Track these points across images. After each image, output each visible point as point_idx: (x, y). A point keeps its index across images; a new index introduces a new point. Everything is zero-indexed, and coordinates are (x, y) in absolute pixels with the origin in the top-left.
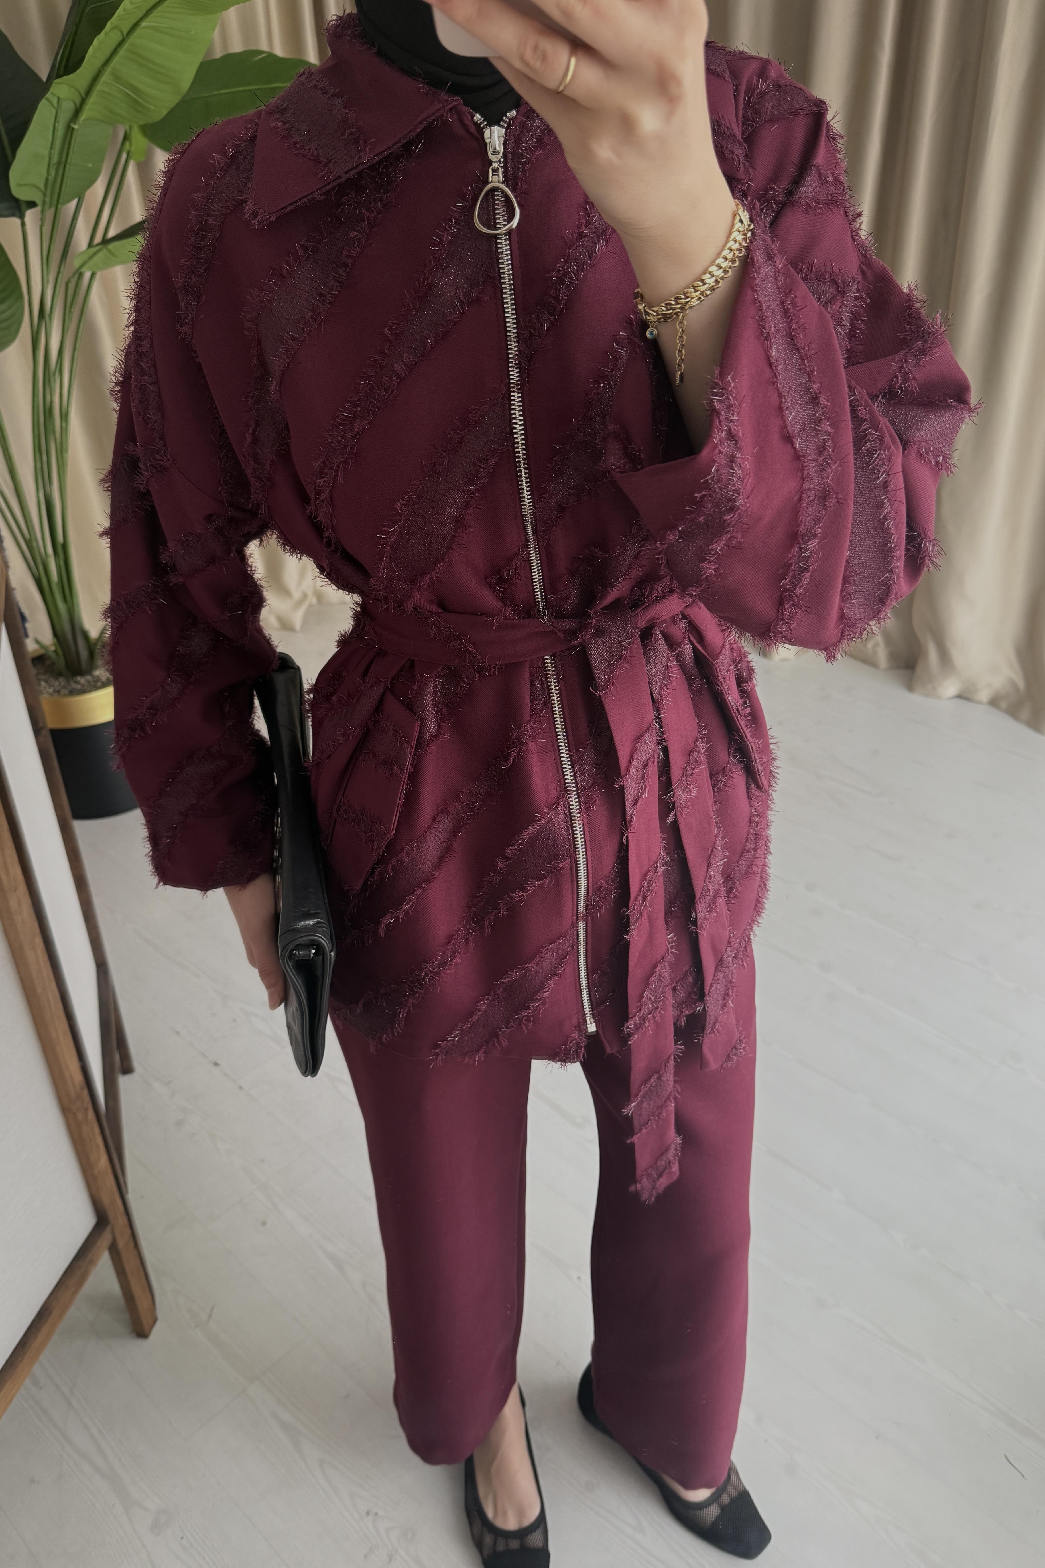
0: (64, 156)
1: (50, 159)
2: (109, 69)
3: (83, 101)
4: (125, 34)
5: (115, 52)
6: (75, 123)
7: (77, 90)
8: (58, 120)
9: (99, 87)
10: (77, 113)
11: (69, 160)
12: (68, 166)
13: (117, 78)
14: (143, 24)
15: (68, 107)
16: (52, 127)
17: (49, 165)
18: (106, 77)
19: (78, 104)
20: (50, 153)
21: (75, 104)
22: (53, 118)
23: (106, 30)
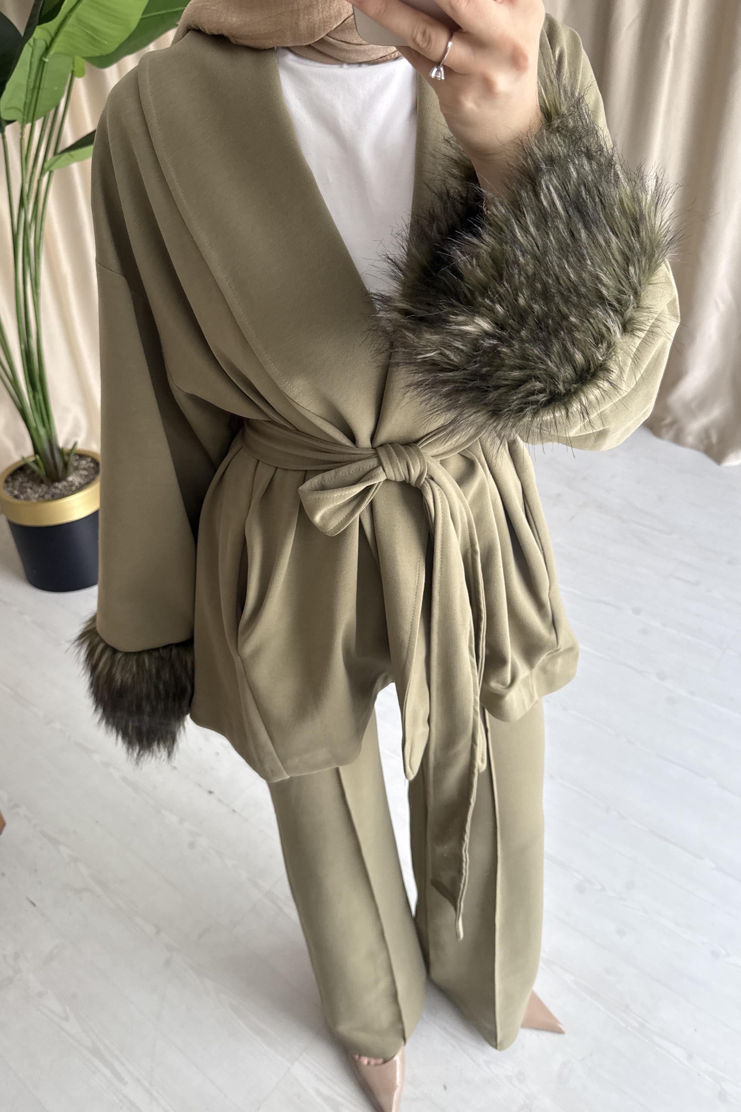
0: (38, 83)
1: (28, 85)
3: (53, 40)
6: (46, 57)
7: (48, 31)
8: (34, 57)
10: (48, 49)
11: (41, 86)
12: (40, 92)
15: (41, 45)
16: (29, 62)
17: (27, 90)
19: (48, 43)
20: (28, 82)
21: (46, 41)
22: (30, 55)
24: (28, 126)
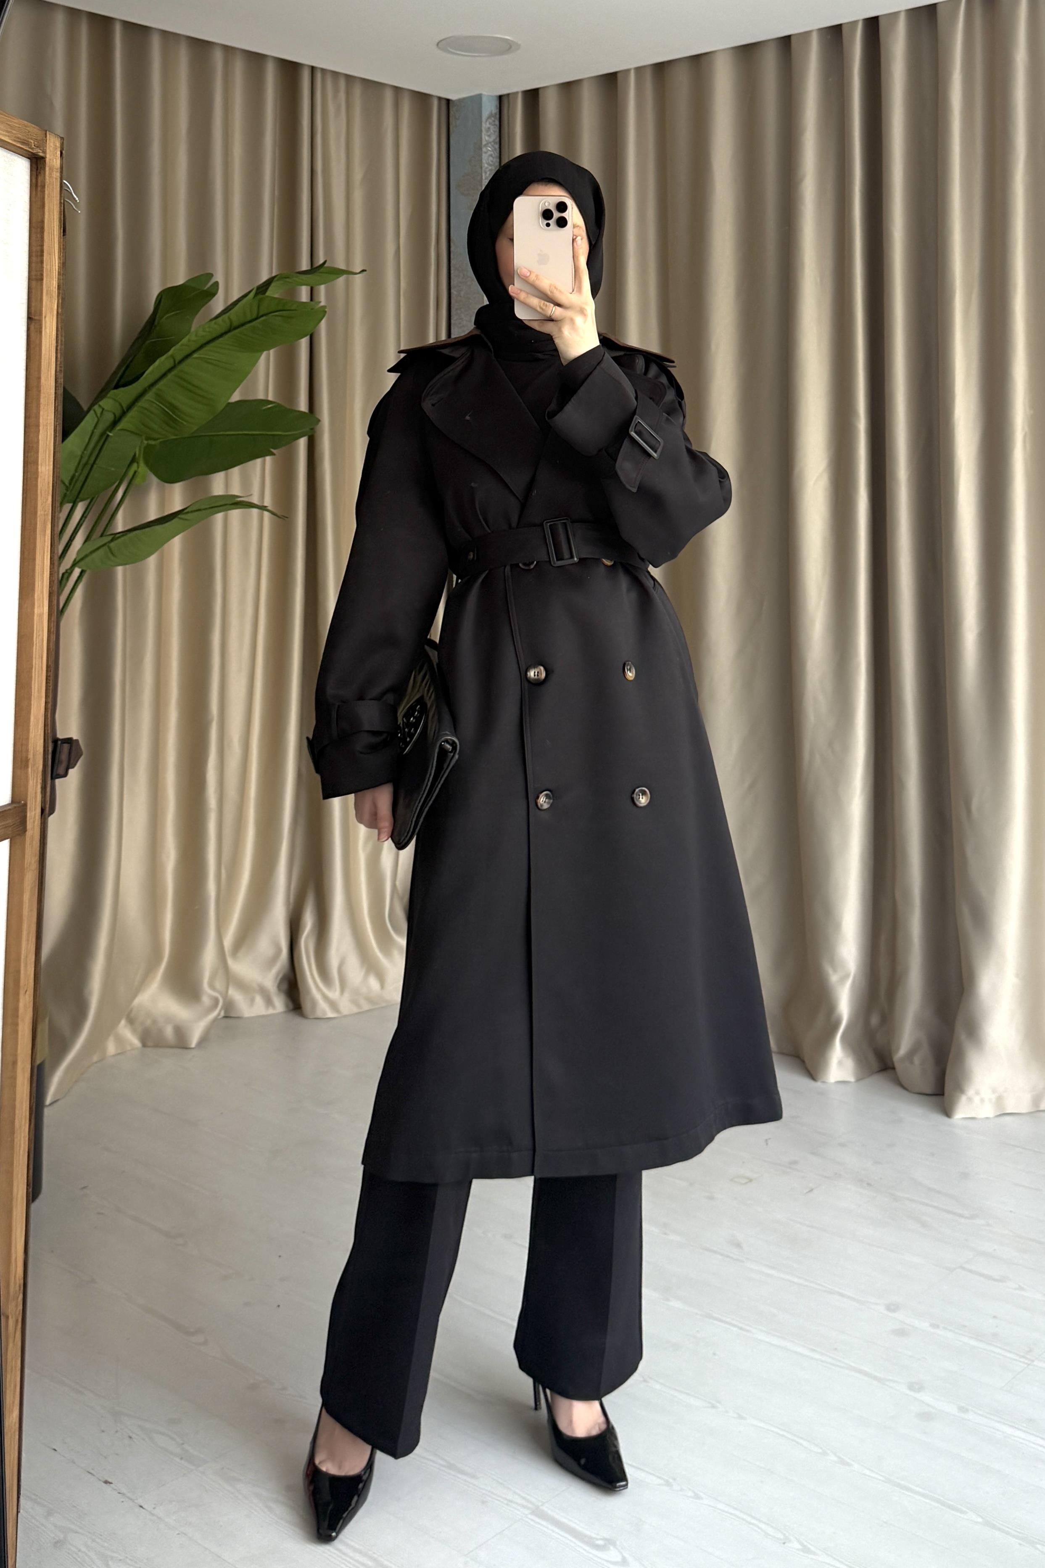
0: (93, 459)
1: (81, 457)
2: (154, 389)
3: (124, 413)
4: (176, 362)
5: (164, 375)
6: (110, 432)
7: (120, 404)
8: (97, 427)
9: (141, 403)
10: (115, 423)
11: (97, 462)
12: (95, 466)
13: (159, 396)
14: (195, 355)
15: (109, 417)
16: (90, 433)
17: (79, 464)
18: (149, 396)
19: (118, 415)
20: (83, 453)
21: (114, 414)
22: (93, 426)
23: (163, 358)
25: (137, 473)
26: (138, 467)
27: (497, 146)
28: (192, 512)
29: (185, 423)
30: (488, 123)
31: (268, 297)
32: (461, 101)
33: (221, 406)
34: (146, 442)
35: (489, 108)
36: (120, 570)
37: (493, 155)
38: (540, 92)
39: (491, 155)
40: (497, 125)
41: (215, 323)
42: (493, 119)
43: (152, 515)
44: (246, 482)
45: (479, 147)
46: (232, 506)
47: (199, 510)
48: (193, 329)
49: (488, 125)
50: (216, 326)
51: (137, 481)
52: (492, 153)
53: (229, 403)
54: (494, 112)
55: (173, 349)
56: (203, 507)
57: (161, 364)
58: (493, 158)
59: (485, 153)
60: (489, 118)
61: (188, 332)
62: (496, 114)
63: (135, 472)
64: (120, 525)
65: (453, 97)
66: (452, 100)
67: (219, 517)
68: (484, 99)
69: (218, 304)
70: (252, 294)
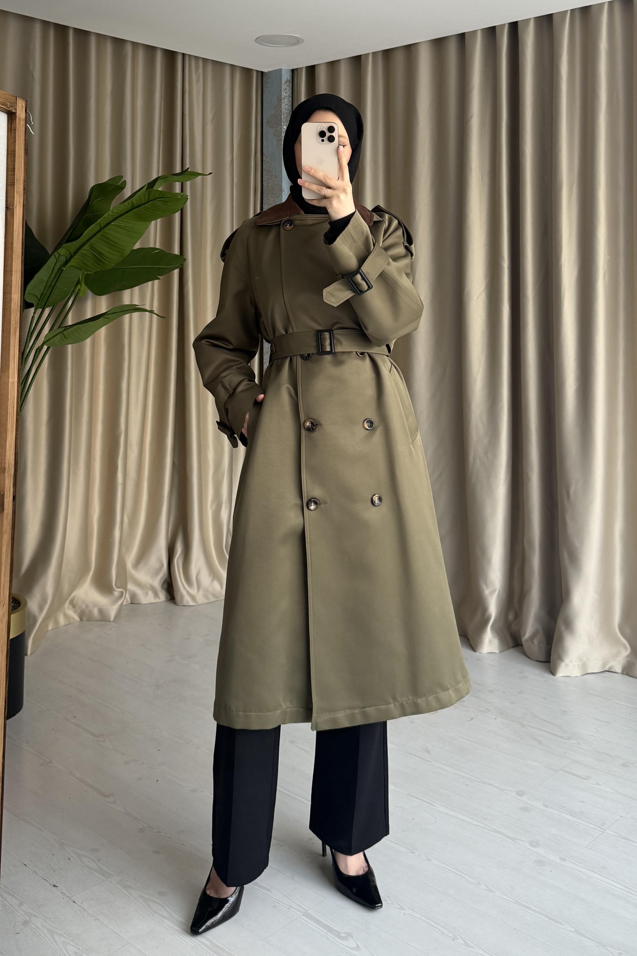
0: (53, 283)
1: (47, 283)
2: (89, 243)
3: (71, 257)
4: (102, 228)
5: (95, 235)
6: (64, 268)
7: (70, 252)
8: (56, 265)
9: (81, 251)
10: (67, 262)
11: (56, 285)
12: (55, 287)
13: (92, 247)
14: (112, 224)
15: (63, 259)
16: (51, 268)
17: (45, 286)
18: (86, 247)
19: (68, 258)
20: (47, 280)
21: (66, 257)
22: (53, 264)
23: (93, 225)
24: (39, 311)
25: (80, 291)
26: (81, 287)
27: (290, 99)
28: (110, 314)
29: (107, 262)
30: (285, 85)
31: (154, 190)
32: (270, 72)
33: (127, 253)
34: (85, 272)
35: (286, 76)
36: (70, 347)
37: (288, 104)
38: (316, 67)
39: (287, 104)
40: (290, 87)
41: (124, 205)
42: (288, 83)
43: (89, 315)
44: (142, 296)
45: (280, 100)
46: (134, 311)
47: (115, 313)
48: (111, 209)
49: (285, 87)
50: (124, 207)
51: (80, 295)
52: (288, 103)
53: (133, 250)
54: (289, 79)
55: (99, 220)
56: (117, 311)
57: (93, 229)
58: (288, 106)
59: (284, 103)
60: (286, 82)
61: (109, 210)
62: (290, 80)
63: (79, 290)
64: (70, 321)
65: (265, 70)
66: (264, 72)
67: (127, 317)
68: (283, 72)
69: (127, 192)
70: (145, 188)
